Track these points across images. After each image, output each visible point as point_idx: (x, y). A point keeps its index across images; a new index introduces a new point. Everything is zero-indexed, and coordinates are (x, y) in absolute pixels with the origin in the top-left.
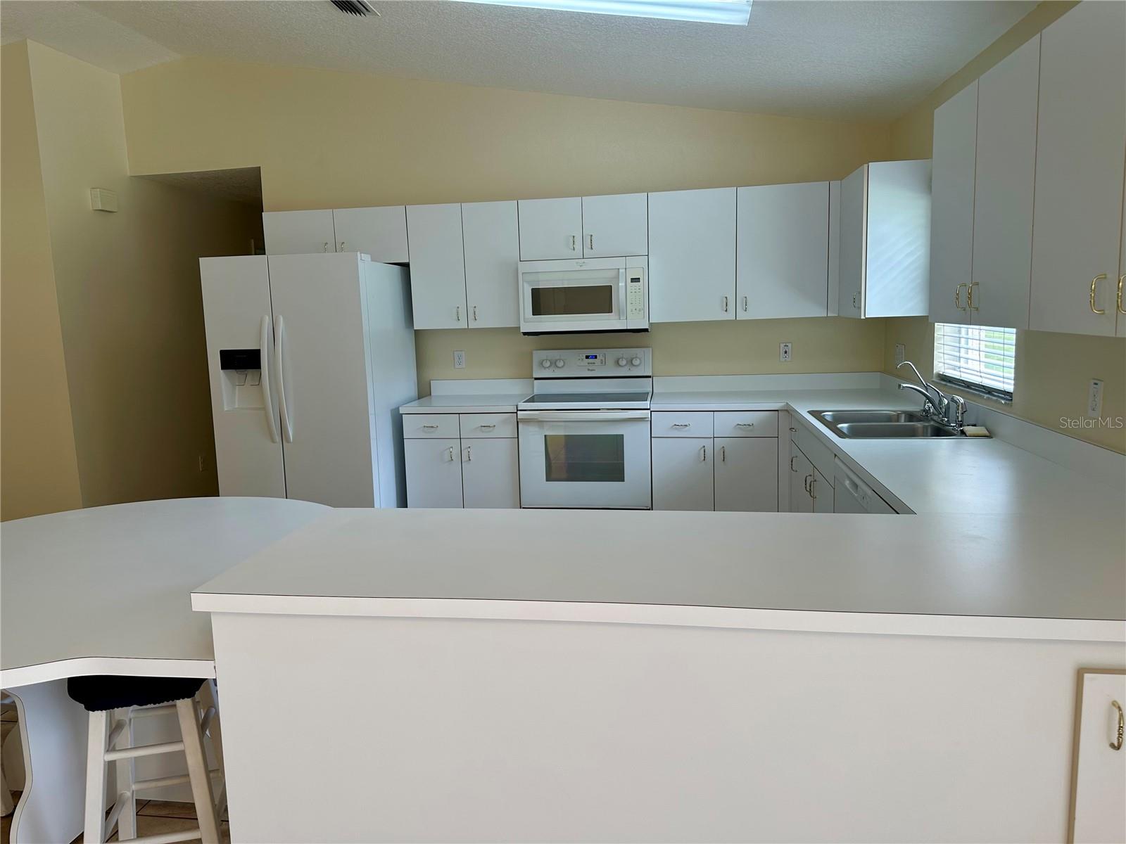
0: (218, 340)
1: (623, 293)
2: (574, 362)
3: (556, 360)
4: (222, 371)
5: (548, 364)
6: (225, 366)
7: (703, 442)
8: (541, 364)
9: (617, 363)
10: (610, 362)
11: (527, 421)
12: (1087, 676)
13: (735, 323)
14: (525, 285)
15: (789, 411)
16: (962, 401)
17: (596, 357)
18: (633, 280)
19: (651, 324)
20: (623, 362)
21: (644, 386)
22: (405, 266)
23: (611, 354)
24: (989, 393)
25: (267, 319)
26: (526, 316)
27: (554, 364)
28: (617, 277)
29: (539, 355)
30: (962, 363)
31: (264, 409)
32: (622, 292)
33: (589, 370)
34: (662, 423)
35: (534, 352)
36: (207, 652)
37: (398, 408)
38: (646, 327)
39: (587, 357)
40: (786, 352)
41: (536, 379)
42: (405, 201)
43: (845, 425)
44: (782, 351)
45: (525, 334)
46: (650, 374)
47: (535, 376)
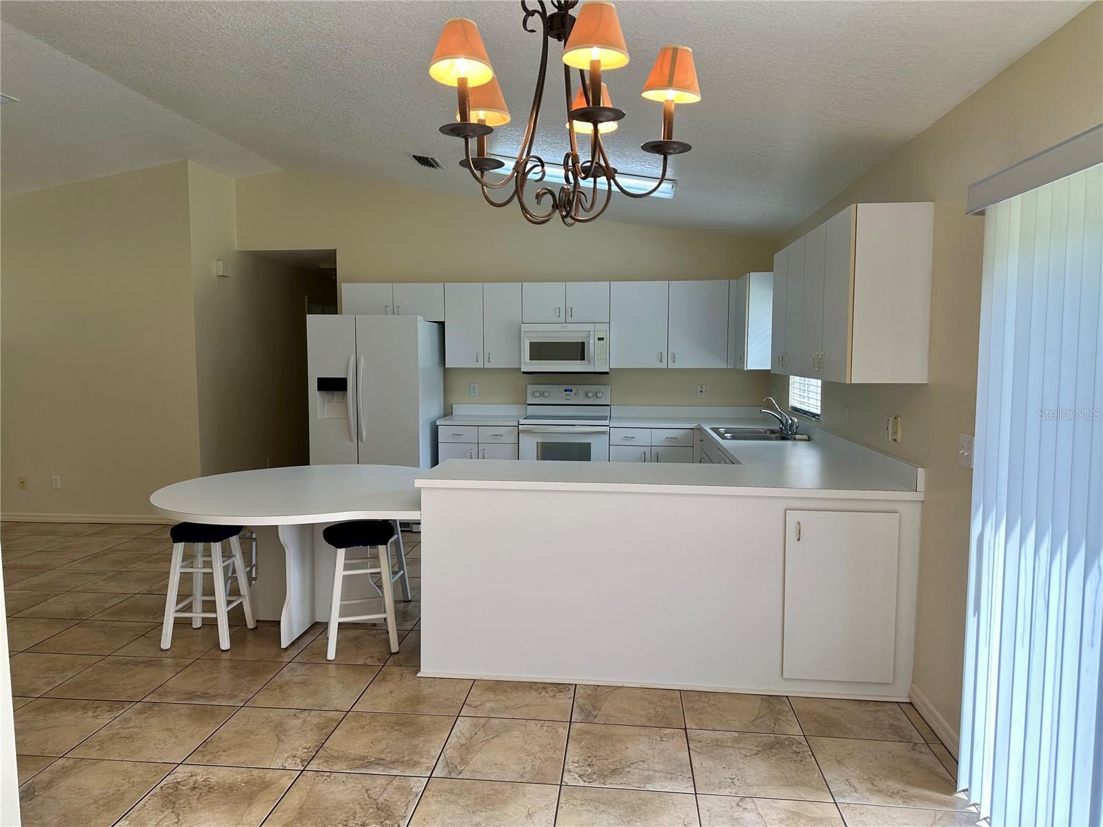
0: (316, 371)
1: (592, 348)
2: (556, 394)
3: (544, 392)
4: (318, 392)
5: (538, 395)
6: (320, 389)
7: (644, 449)
8: (533, 395)
9: (587, 395)
10: (581, 394)
11: (525, 432)
12: (787, 511)
13: (667, 370)
14: (526, 339)
15: (700, 429)
16: (796, 420)
17: (571, 391)
18: (599, 339)
19: (610, 369)
20: (591, 395)
21: (604, 411)
22: (442, 325)
23: (582, 389)
24: (814, 417)
25: (353, 358)
26: (526, 360)
27: (542, 394)
28: (589, 337)
29: (530, 388)
30: (806, 400)
31: (347, 418)
32: (592, 346)
33: (566, 399)
34: (617, 435)
35: (529, 386)
36: (417, 506)
37: (435, 422)
38: (608, 371)
39: (565, 390)
40: (701, 391)
41: (529, 405)
42: (444, 280)
43: (729, 435)
44: (699, 391)
45: (524, 373)
46: (609, 403)
47: (528, 403)
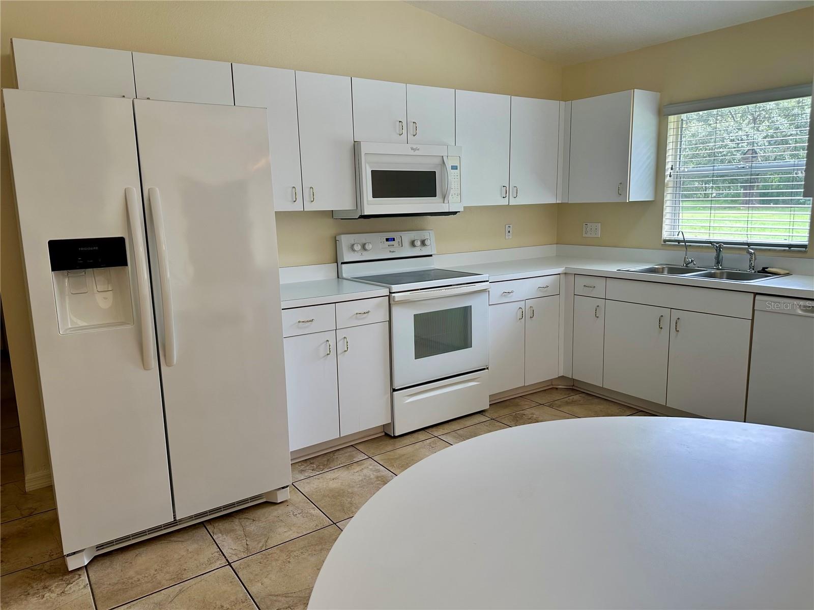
1: (446, 179)
2: (378, 245)
3: (364, 244)
4: (52, 274)
5: (358, 247)
8: (352, 247)
9: (413, 244)
10: (406, 243)
13: (509, 207)
14: (367, 166)
17: (394, 239)
18: (453, 167)
20: (418, 243)
23: (406, 237)
25: (136, 193)
26: (368, 198)
27: (363, 247)
28: (441, 164)
29: (349, 239)
33: (390, 252)
38: (462, 210)
39: (387, 240)
40: (509, 232)
41: (343, 263)
44: (507, 232)
45: (364, 216)
47: (343, 260)
